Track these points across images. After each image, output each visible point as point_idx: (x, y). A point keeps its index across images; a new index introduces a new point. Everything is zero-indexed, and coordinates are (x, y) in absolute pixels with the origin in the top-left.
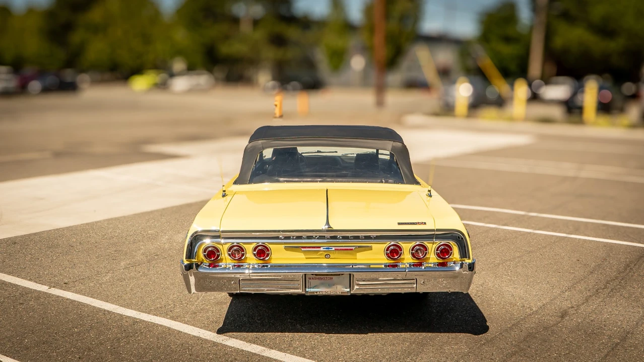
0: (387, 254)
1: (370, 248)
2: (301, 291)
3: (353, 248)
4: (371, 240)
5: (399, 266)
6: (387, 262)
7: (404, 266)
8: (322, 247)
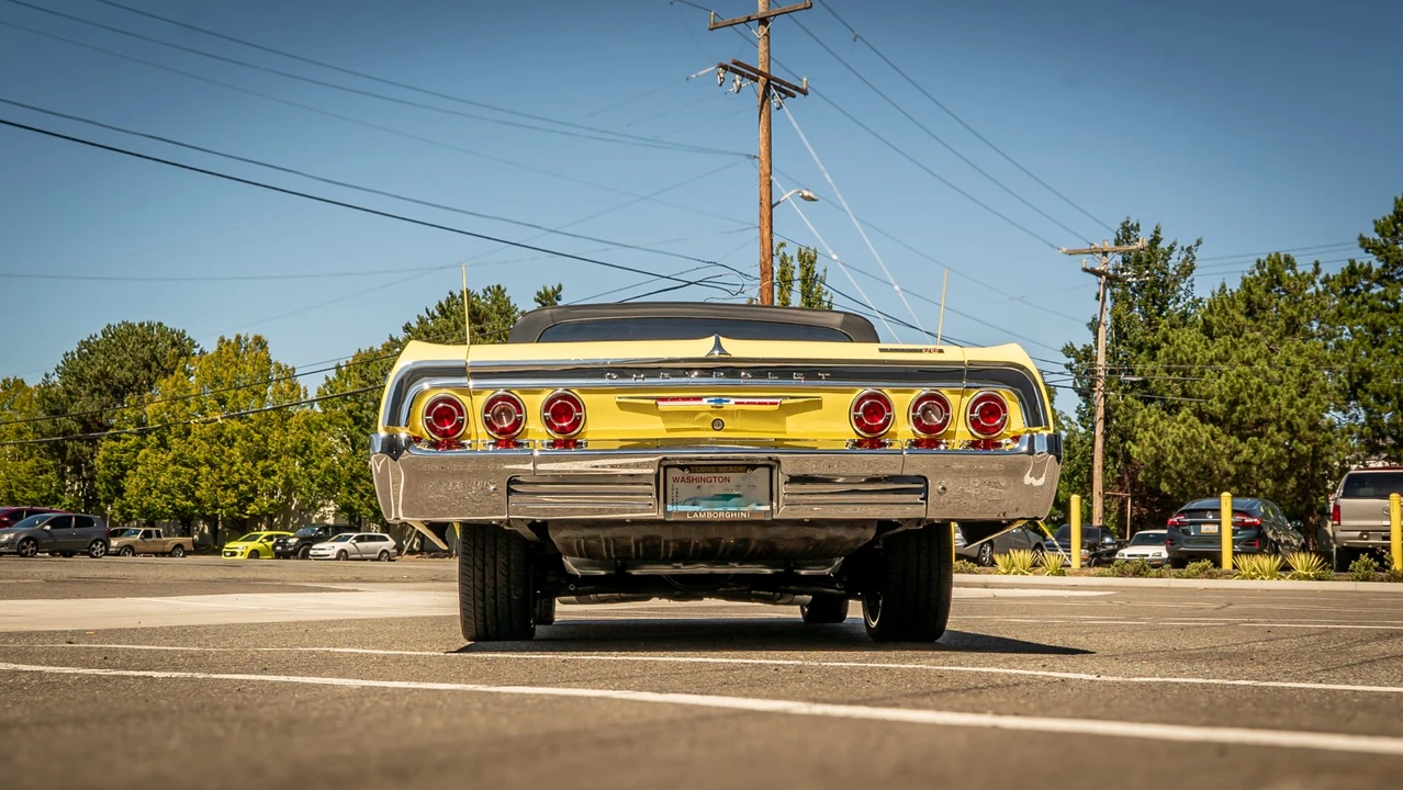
0: (857, 419)
1: (817, 403)
2: (656, 513)
3: (778, 401)
4: (818, 382)
5: (884, 445)
6: (856, 438)
7: (897, 446)
8: (706, 397)
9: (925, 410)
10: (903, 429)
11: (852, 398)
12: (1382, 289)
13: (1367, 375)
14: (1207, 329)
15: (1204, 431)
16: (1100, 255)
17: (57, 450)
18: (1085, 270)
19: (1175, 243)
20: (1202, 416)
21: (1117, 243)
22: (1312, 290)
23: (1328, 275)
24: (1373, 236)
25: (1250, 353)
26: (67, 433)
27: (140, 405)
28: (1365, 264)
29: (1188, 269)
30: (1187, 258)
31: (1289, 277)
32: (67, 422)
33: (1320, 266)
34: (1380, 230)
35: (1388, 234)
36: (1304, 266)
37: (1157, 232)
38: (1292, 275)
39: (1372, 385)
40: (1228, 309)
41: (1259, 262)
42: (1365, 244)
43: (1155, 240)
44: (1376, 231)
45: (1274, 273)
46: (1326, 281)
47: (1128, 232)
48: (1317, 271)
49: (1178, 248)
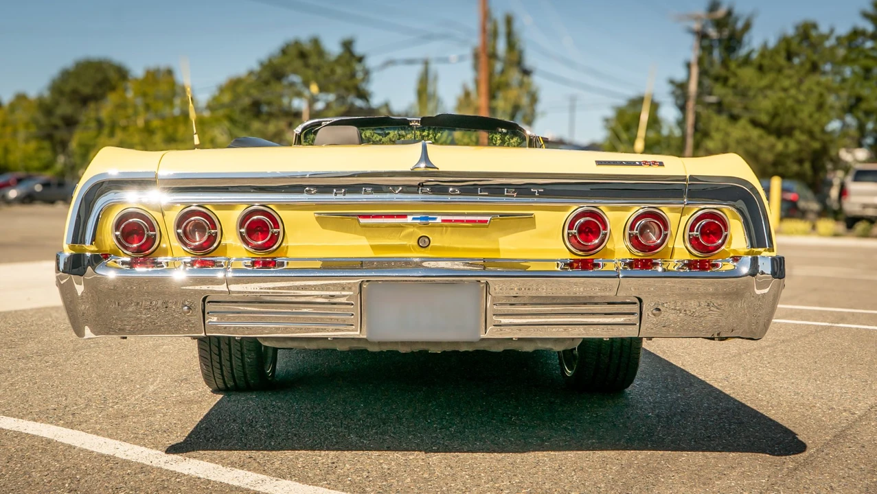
0: (571, 237)
1: (529, 221)
2: (358, 333)
3: (488, 218)
4: (531, 199)
5: (598, 265)
6: (569, 256)
7: (610, 267)
8: (411, 214)
9: (643, 229)
10: (619, 247)
11: (564, 216)
13: (859, 99)
14: (760, 68)
15: (755, 133)
17: (49, 137)
20: (755, 123)
21: (708, 12)
23: (839, 35)
25: (786, 83)
26: (56, 127)
27: (97, 110)
28: (864, 28)
29: (747, 26)
31: (814, 36)
32: (56, 120)
36: (824, 29)
38: (816, 34)
39: (864, 106)
42: (865, 15)
45: (806, 32)
46: (837, 38)
48: (832, 32)
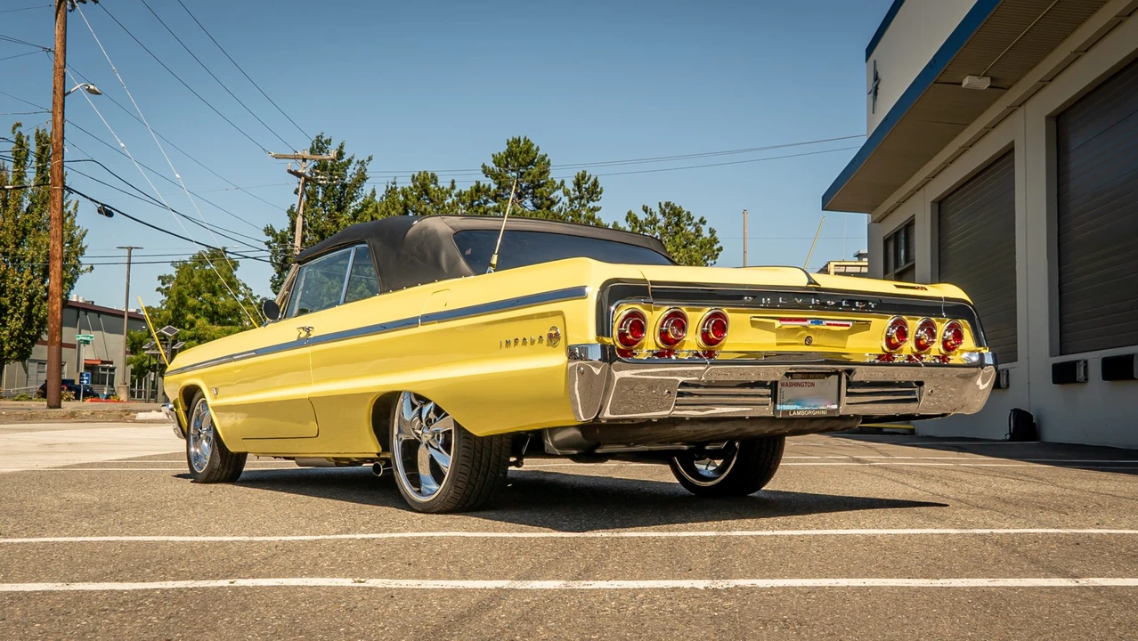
1: (868, 327)
3: (850, 323)
12: (496, 204)
16: (301, 161)
18: (290, 172)
19: (353, 157)
21: (312, 151)
22: (450, 201)
23: (461, 191)
24: (491, 165)
28: (487, 186)
29: (362, 178)
30: (360, 169)
31: (434, 191)
33: (455, 184)
34: (497, 162)
35: (502, 165)
37: (341, 147)
38: (436, 189)
40: (390, 210)
41: (413, 176)
42: (486, 171)
43: (340, 154)
44: (494, 162)
45: (424, 186)
46: (459, 195)
47: (319, 146)
48: (453, 187)
49: (355, 161)
